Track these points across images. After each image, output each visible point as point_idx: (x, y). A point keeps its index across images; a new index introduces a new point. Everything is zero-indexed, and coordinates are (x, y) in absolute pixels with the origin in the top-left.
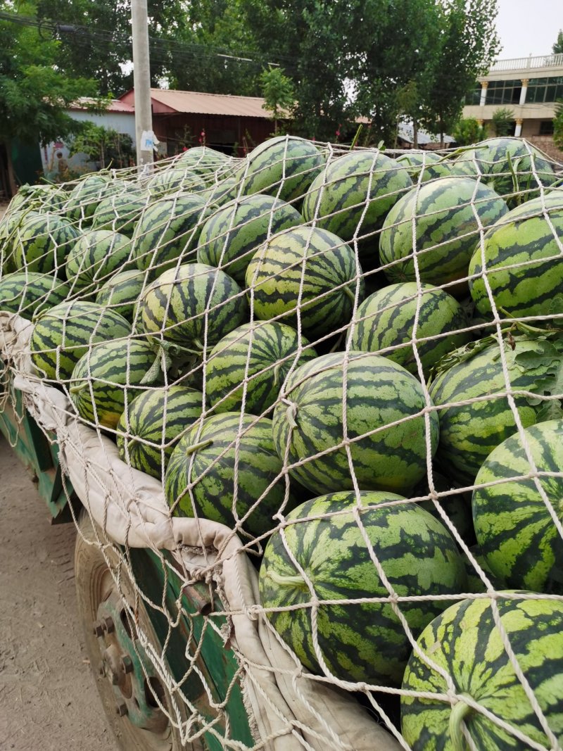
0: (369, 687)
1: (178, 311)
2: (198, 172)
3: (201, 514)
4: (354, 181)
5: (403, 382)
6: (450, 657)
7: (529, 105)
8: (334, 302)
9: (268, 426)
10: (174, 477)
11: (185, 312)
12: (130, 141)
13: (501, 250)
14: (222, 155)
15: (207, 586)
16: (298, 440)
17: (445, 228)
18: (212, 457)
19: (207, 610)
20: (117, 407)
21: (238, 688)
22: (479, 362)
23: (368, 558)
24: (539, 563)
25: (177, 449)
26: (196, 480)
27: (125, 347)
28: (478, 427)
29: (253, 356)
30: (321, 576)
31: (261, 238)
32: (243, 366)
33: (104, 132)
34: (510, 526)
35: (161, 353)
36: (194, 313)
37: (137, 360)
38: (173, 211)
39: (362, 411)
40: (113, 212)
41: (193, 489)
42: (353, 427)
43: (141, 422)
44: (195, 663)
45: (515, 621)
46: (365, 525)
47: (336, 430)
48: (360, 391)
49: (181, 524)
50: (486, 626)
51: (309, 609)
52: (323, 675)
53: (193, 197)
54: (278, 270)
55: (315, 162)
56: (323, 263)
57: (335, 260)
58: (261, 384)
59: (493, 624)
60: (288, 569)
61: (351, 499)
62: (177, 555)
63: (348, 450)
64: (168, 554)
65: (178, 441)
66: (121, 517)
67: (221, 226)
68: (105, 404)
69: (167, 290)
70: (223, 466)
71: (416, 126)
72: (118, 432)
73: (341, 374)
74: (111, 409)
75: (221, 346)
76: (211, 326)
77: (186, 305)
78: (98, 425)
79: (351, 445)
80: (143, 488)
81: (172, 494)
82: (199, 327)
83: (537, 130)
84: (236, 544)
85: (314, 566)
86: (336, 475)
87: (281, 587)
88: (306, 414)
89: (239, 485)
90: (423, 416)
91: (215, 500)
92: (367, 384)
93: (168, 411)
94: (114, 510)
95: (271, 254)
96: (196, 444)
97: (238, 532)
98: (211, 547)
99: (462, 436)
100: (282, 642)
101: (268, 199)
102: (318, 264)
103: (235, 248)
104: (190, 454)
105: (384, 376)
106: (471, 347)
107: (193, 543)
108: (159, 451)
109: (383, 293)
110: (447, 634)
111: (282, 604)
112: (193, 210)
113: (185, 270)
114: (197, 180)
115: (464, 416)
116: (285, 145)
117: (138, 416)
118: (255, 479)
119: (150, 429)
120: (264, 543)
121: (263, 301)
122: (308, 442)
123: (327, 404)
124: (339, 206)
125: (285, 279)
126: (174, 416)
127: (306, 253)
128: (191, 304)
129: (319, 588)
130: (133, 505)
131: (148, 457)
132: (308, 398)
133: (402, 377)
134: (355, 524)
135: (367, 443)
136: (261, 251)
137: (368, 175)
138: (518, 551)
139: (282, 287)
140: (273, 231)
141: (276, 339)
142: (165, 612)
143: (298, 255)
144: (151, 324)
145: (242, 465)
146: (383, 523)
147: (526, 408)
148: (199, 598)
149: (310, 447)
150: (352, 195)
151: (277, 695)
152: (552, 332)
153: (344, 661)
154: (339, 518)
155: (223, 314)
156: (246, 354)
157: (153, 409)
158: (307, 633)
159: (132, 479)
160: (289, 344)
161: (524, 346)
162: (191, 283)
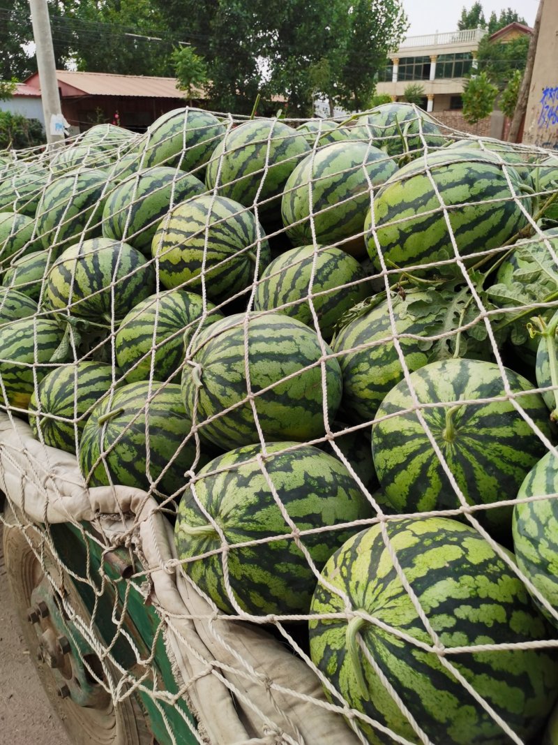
0: (277, 618)
1: (84, 285)
2: (102, 149)
3: (117, 481)
4: (253, 149)
5: (303, 337)
6: (347, 580)
7: (439, 81)
8: (240, 268)
9: (178, 391)
10: (87, 448)
11: (91, 286)
12: (40, 126)
13: (390, 208)
14: (128, 132)
15: (127, 550)
16: (205, 399)
17: (341, 190)
18: (124, 424)
19: (128, 572)
20: (27, 387)
21: (161, 641)
22: (376, 315)
23: (273, 502)
24: (429, 490)
25: (90, 421)
26: (109, 449)
27: (31, 327)
28: (376, 375)
29: (161, 324)
30: (230, 523)
31: (165, 210)
32: (151, 336)
33: (10, 117)
34: (402, 459)
35: (69, 329)
36: (100, 286)
37: (45, 339)
38: (75, 187)
39: (263, 366)
40: (14, 193)
41: (107, 458)
42: (256, 382)
43: (52, 398)
44: (123, 626)
45: (404, 540)
46: (269, 471)
47: (240, 386)
48: (261, 347)
49: (98, 493)
50: (378, 548)
51: (220, 554)
52: (236, 613)
53: (96, 173)
54: (181, 239)
55: (217, 133)
56: (225, 230)
57: (238, 227)
58: (171, 351)
59: (384, 546)
60: (199, 520)
61: (258, 450)
62: (96, 525)
63: (253, 403)
64: (87, 525)
65: (90, 414)
66: (38, 495)
67: (124, 199)
68: (15, 386)
69: (70, 266)
70: (135, 433)
71: (332, 104)
72: (30, 411)
73: (242, 332)
74: (22, 390)
75: (130, 317)
76: (118, 300)
77: (91, 278)
78: (8, 407)
79: (255, 399)
80: (59, 464)
81: (86, 466)
82: (107, 301)
83: (448, 105)
84: (152, 505)
85: (223, 514)
86: (244, 429)
87: (194, 537)
88: (210, 373)
89: (151, 450)
90: (319, 366)
91: (129, 466)
92: (268, 340)
93: (79, 386)
94: (31, 489)
95: (175, 224)
96: (108, 413)
97: (153, 494)
98: (129, 512)
99: (362, 385)
100: (199, 590)
101: (169, 170)
102: (220, 231)
103: (139, 221)
104: (102, 424)
105: (285, 332)
106: (368, 302)
107: (111, 510)
108: (72, 426)
109: (285, 256)
110: (345, 560)
111: (196, 553)
112: (96, 185)
113: (89, 244)
114: (100, 156)
115: (364, 366)
116: (185, 116)
117: (48, 393)
118: (168, 442)
119: (62, 405)
120: (178, 499)
121: (170, 272)
122: (214, 400)
123: (230, 362)
124: (240, 173)
125: (189, 248)
126: (86, 390)
127: (208, 221)
128: (97, 278)
129: (229, 534)
130: (50, 482)
131: (62, 433)
132: (212, 357)
133: (302, 332)
134: (260, 472)
135: (270, 395)
136: (165, 223)
137: (266, 143)
138: (410, 482)
139: (187, 256)
140: (177, 201)
141: (183, 307)
142: (90, 582)
143: (201, 224)
144: (56, 301)
145: (153, 430)
146: (288, 468)
147: (419, 353)
148: (119, 562)
149: (217, 404)
150: (251, 163)
151: (196, 640)
152: (440, 283)
153: (257, 600)
154: (246, 468)
155: (131, 286)
156: (153, 323)
157: (64, 385)
158: (220, 577)
159: (47, 457)
160: (197, 311)
161: (414, 297)
162: (95, 257)
